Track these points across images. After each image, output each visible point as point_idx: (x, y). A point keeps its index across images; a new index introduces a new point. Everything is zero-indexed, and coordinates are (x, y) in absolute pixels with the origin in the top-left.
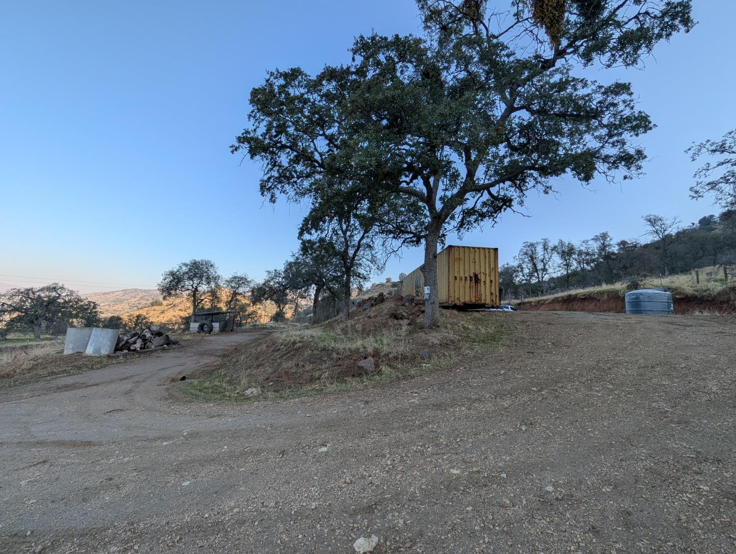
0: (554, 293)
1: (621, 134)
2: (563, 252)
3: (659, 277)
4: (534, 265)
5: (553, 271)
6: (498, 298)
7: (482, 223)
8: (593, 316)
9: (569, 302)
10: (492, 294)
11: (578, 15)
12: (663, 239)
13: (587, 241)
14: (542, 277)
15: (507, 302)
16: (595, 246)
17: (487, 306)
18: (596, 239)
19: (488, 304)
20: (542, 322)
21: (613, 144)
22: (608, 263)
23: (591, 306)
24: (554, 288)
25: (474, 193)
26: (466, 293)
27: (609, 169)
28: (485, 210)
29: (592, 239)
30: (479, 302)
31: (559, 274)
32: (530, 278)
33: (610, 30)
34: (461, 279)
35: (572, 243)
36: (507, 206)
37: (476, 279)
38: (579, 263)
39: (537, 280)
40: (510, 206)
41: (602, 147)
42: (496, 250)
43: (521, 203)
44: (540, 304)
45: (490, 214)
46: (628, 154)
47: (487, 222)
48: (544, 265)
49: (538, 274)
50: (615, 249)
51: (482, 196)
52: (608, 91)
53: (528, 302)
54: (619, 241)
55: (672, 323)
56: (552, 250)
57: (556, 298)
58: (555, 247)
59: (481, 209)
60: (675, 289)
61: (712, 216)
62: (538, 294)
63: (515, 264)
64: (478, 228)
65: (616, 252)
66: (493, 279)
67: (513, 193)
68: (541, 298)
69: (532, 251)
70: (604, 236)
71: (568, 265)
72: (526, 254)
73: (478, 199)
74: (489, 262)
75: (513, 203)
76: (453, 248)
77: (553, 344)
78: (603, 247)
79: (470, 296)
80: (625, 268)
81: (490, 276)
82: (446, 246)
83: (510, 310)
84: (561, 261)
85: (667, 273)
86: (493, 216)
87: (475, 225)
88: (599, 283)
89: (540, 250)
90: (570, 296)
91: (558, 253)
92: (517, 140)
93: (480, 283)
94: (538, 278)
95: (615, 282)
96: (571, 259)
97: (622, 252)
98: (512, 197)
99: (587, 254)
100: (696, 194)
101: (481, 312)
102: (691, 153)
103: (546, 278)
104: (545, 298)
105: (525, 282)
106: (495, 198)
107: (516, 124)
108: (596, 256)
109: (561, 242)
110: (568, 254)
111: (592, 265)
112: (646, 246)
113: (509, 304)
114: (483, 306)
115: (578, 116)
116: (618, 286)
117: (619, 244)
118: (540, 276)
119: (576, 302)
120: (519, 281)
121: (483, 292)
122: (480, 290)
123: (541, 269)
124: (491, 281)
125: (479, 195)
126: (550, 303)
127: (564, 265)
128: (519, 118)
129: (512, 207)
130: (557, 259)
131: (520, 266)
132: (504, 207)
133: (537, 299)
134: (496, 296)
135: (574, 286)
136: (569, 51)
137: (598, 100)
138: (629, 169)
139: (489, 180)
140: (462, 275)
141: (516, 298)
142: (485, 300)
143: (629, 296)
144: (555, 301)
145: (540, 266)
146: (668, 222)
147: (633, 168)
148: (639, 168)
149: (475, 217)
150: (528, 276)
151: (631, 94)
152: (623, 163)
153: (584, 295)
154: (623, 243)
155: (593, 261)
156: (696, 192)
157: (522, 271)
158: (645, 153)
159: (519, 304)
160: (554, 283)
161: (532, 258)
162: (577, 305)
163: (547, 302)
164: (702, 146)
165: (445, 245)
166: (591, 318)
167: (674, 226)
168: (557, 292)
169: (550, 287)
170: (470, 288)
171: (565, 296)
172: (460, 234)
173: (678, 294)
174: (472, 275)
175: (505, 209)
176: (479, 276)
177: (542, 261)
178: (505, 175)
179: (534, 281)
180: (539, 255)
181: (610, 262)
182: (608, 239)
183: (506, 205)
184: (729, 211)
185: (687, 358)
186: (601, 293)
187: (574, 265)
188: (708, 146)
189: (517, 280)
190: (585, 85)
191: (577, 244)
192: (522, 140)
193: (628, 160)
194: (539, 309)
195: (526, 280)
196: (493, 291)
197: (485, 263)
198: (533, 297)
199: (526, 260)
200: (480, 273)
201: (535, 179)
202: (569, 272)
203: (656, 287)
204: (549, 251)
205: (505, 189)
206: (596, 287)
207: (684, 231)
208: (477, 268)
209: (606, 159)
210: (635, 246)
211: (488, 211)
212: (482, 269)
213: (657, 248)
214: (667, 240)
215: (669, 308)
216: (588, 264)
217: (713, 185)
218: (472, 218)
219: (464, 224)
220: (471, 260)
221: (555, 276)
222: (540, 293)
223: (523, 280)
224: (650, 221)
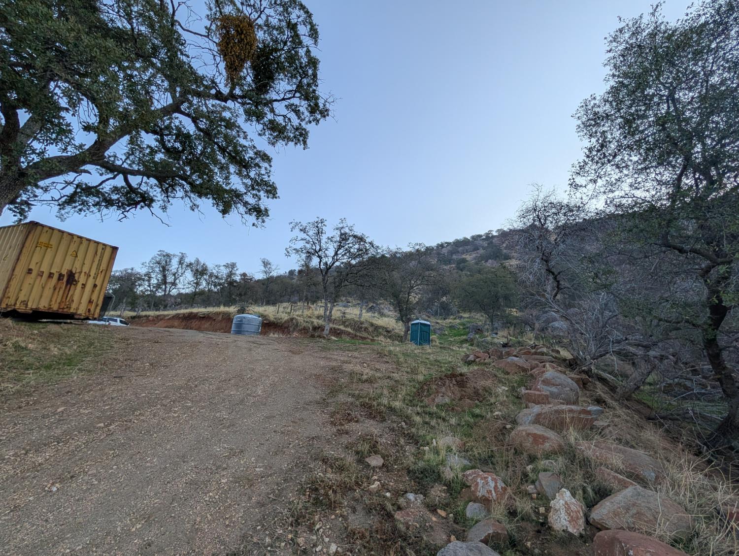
0: (176, 310)
1: (259, 191)
2: (197, 270)
3: (259, 306)
4: (165, 276)
5: (183, 287)
6: (99, 308)
7: (105, 211)
8: (202, 335)
9: (188, 320)
10: (90, 302)
11: (252, 80)
12: (268, 279)
13: (220, 266)
14: (170, 291)
15: (118, 313)
16: (224, 272)
17: (76, 317)
18: (226, 266)
19: (80, 315)
20: (148, 340)
21: (253, 195)
22: (230, 288)
23: (207, 325)
24: (179, 304)
25: (104, 170)
26: (45, 295)
27: (246, 213)
28: (115, 197)
29: (224, 266)
30: (65, 310)
31: (187, 291)
32: (157, 290)
33: (266, 110)
34: (41, 274)
35: (207, 264)
36: (146, 205)
37: (71, 279)
38: (208, 284)
39: (163, 293)
40: (149, 206)
41: (246, 193)
42: (115, 249)
43: (164, 208)
44: (158, 318)
45: (120, 204)
46: (260, 208)
47: (113, 213)
48: (175, 279)
49: (166, 287)
50: (238, 278)
51: (114, 178)
52: (257, 153)
53: (146, 316)
54: (242, 273)
55: (253, 342)
56: (187, 266)
57: (177, 314)
58: (191, 264)
59: (109, 194)
60: (265, 316)
61: (295, 270)
62: (160, 308)
63: (143, 271)
64: (98, 214)
65: (238, 281)
66: (98, 283)
67: (156, 193)
68: (161, 313)
69: (166, 262)
70: (233, 265)
71: (197, 284)
72: (159, 263)
73: (108, 180)
74: (100, 261)
75: (154, 204)
76: (39, 228)
77: (151, 364)
78: (230, 274)
79: (51, 301)
80: (240, 295)
81: (95, 278)
82: (27, 221)
83: (119, 324)
84: (193, 279)
85: (264, 304)
86: (124, 208)
87: (93, 209)
88: (218, 305)
89: (175, 263)
90: (191, 313)
91: (192, 271)
92: (171, 142)
93: (76, 285)
94: (165, 291)
95: (231, 305)
96: (202, 279)
97: (242, 282)
98: (155, 198)
99: (217, 277)
100: (288, 254)
101: (62, 325)
102: (292, 225)
103: (174, 292)
104: (166, 313)
105: (149, 293)
106: (132, 190)
107: (175, 126)
108: (223, 281)
109: (198, 261)
110: (200, 273)
111: (218, 287)
112: (259, 281)
113: (119, 316)
114: (71, 316)
115: (234, 158)
116: (232, 309)
117: (241, 275)
118: (168, 289)
119: (195, 320)
120: (142, 291)
121: (76, 298)
122: (72, 296)
123: (171, 283)
124: (95, 286)
125: (111, 176)
126: (169, 319)
127: (194, 283)
128: (181, 122)
129: (151, 208)
130: (189, 276)
131: (148, 275)
132: (142, 204)
133: (157, 313)
134: (97, 305)
135: (198, 304)
136: (239, 100)
137: (251, 155)
138: (257, 219)
139: (130, 165)
140: (45, 268)
141: (133, 310)
142: (77, 309)
143: (236, 318)
144: (176, 317)
145: (170, 279)
146: (273, 267)
147: (260, 220)
148: (263, 222)
149: (97, 200)
150: (154, 287)
151: (271, 166)
152: (255, 213)
153: (204, 314)
154: (244, 275)
155: (220, 284)
156: (288, 252)
157: (149, 281)
158: (269, 213)
159: (133, 318)
160: (181, 299)
161: (164, 270)
162: (195, 323)
163: (167, 318)
164: (297, 224)
165: (25, 217)
166: (199, 336)
167: (276, 271)
168: (181, 308)
169: (176, 303)
170: (55, 289)
171: (187, 313)
172: (63, 212)
173: (266, 320)
174: (64, 272)
175: (142, 207)
176: (76, 276)
177: (174, 275)
178: (152, 171)
179: (160, 293)
180: (173, 267)
181: (232, 288)
182: (235, 269)
183: (144, 203)
184: (302, 270)
185: (253, 370)
186: (218, 314)
187: (203, 285)
188: (299, 225)
189: (139, 290)
190: (245, 138)
191: (210, 266)
192: (177, 145)
193: (259, 212)
194: (155, 324)
195: (151, 291)
196: (94, 298)
197: (93, 261)
198: (153, 310)
199: (157, 270)
200: (80, 273)
201: (186, 192)
202: (197, 290)
203: (255, 313)
204: (184, 266)
205: (149, 185)
206: (216, 308)
207: (281, 276)
208: (78, 265)
209: (246, 204)
210: (251, 279)
211: (118, 199)
212: (84, 266)
213: (263, 284)
214: (270, 280)
215: (258, 329)
216: (215, 286)
217: (297, 251)
218: (92, 200)
219: (75, 202)
220: (70, 252)
221: (183, 291)
222: (162, 308)
223: (147, 290)
224: (264, 262)
